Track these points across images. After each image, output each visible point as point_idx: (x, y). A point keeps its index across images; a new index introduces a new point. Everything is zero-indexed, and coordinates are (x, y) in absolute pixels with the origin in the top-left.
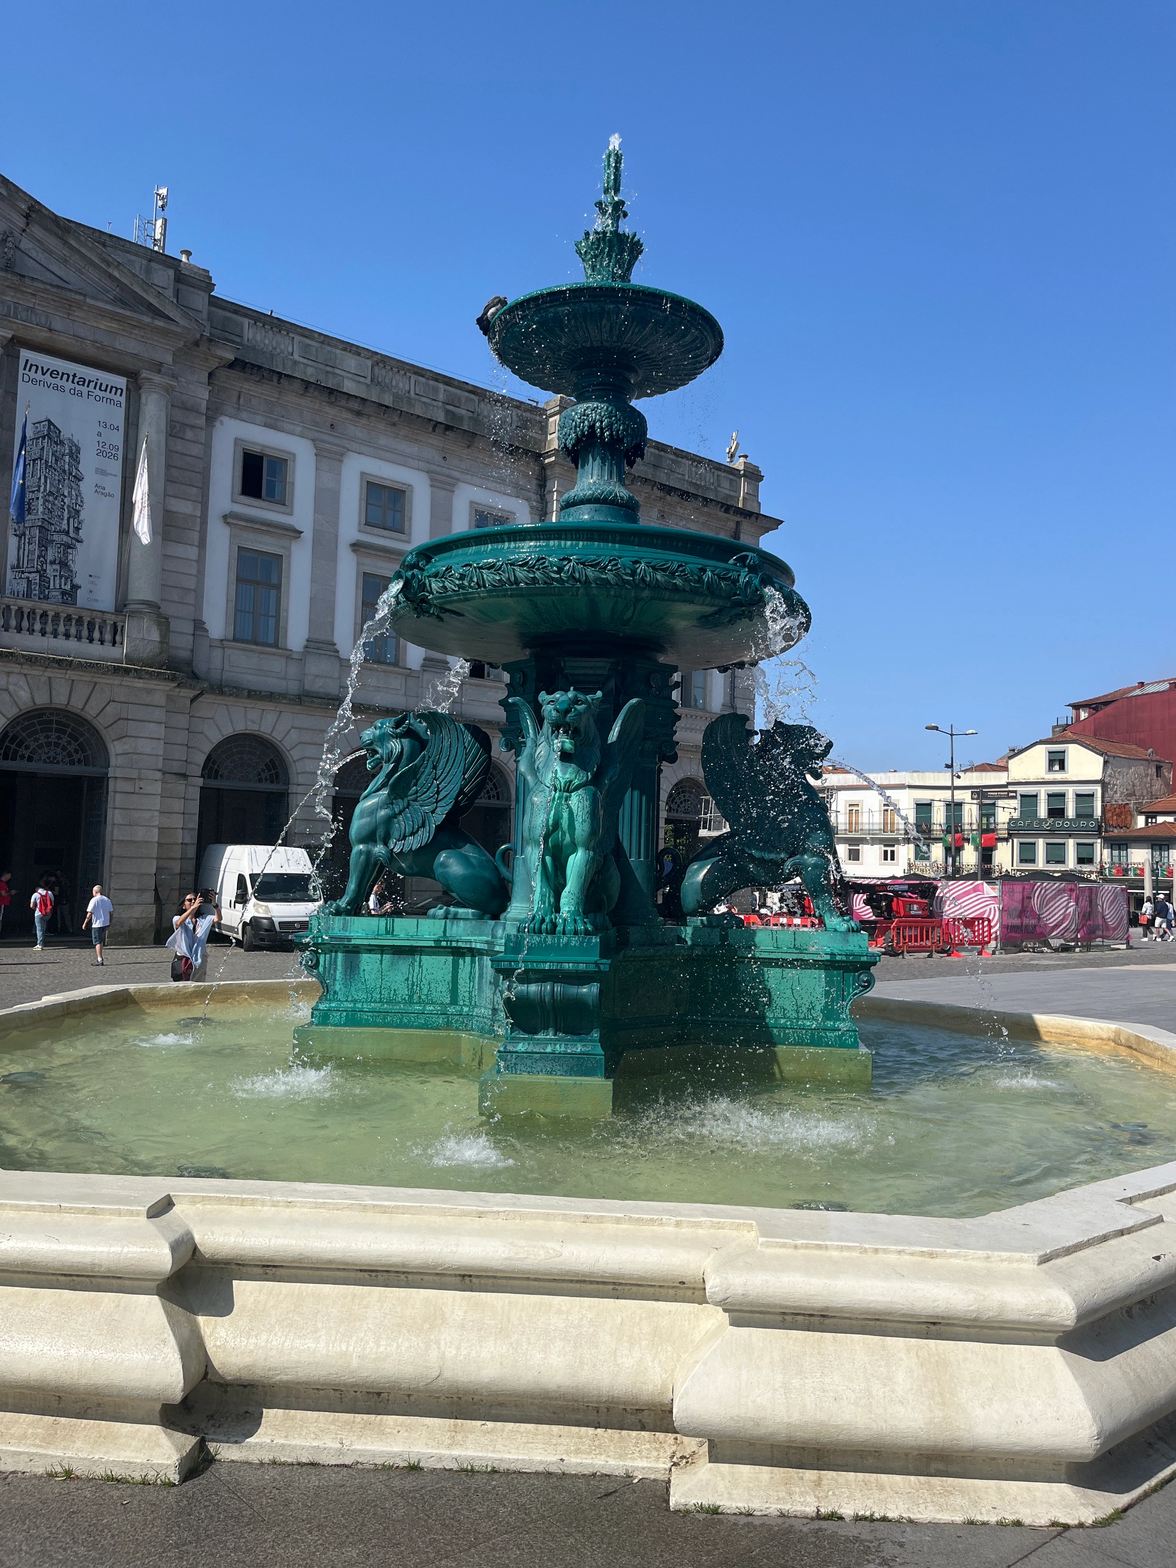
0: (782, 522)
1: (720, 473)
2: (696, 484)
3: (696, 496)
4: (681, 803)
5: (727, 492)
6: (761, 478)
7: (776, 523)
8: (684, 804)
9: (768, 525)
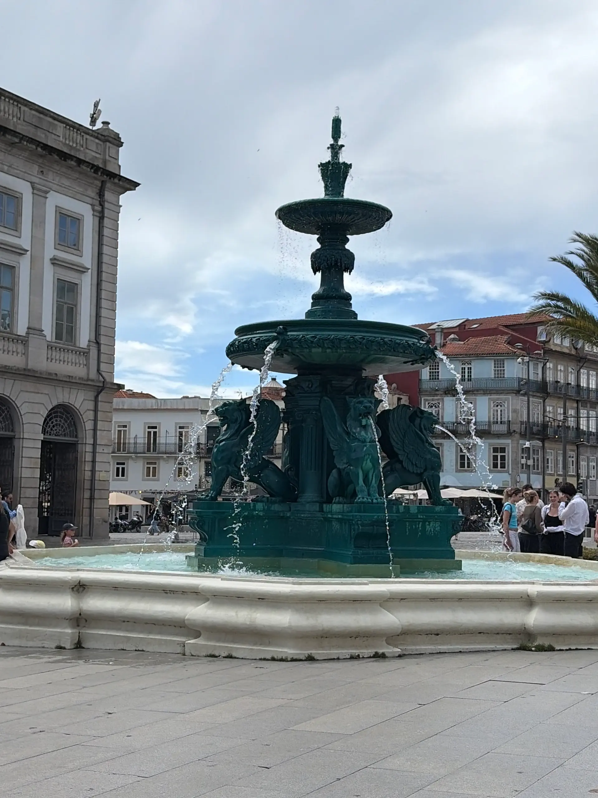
0: (139, 184)
1: (88, 137)
2: (68, 145)
3: (71, 157)
4: (54, 426)
5: (94, 154)
6: (121, 144)
7: (133, 185)
8: (55, 428)
9: (128, 186)
